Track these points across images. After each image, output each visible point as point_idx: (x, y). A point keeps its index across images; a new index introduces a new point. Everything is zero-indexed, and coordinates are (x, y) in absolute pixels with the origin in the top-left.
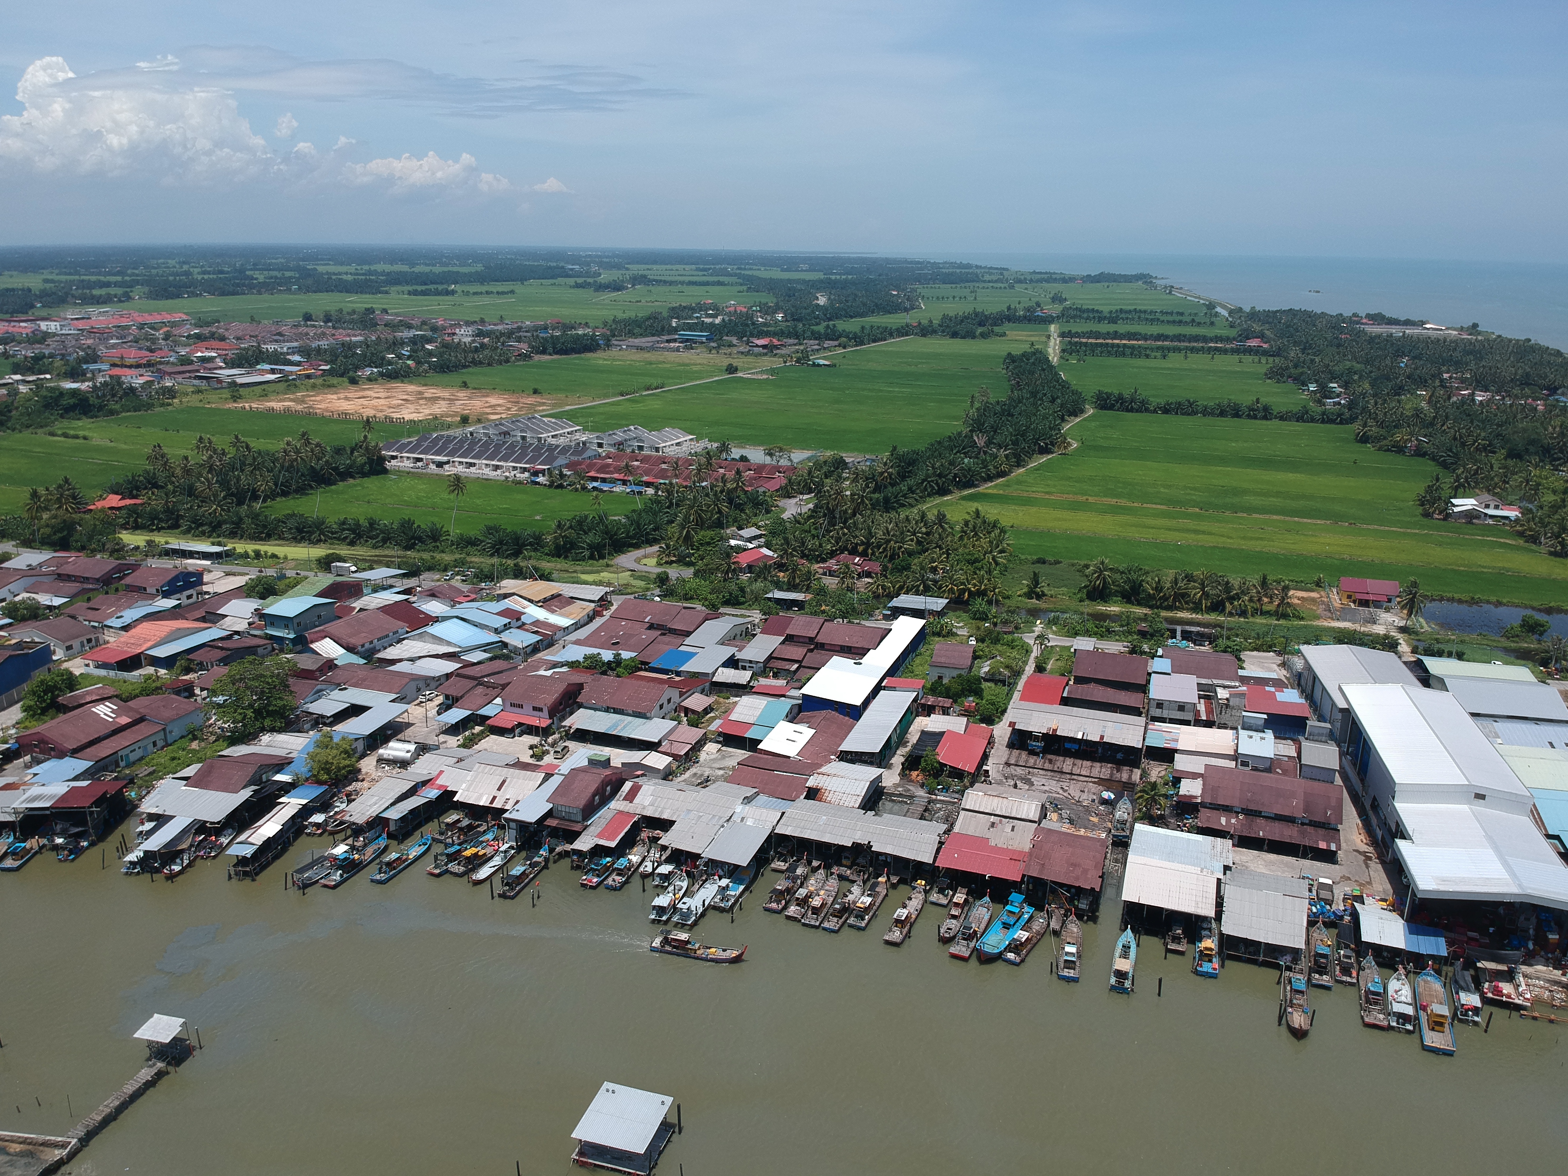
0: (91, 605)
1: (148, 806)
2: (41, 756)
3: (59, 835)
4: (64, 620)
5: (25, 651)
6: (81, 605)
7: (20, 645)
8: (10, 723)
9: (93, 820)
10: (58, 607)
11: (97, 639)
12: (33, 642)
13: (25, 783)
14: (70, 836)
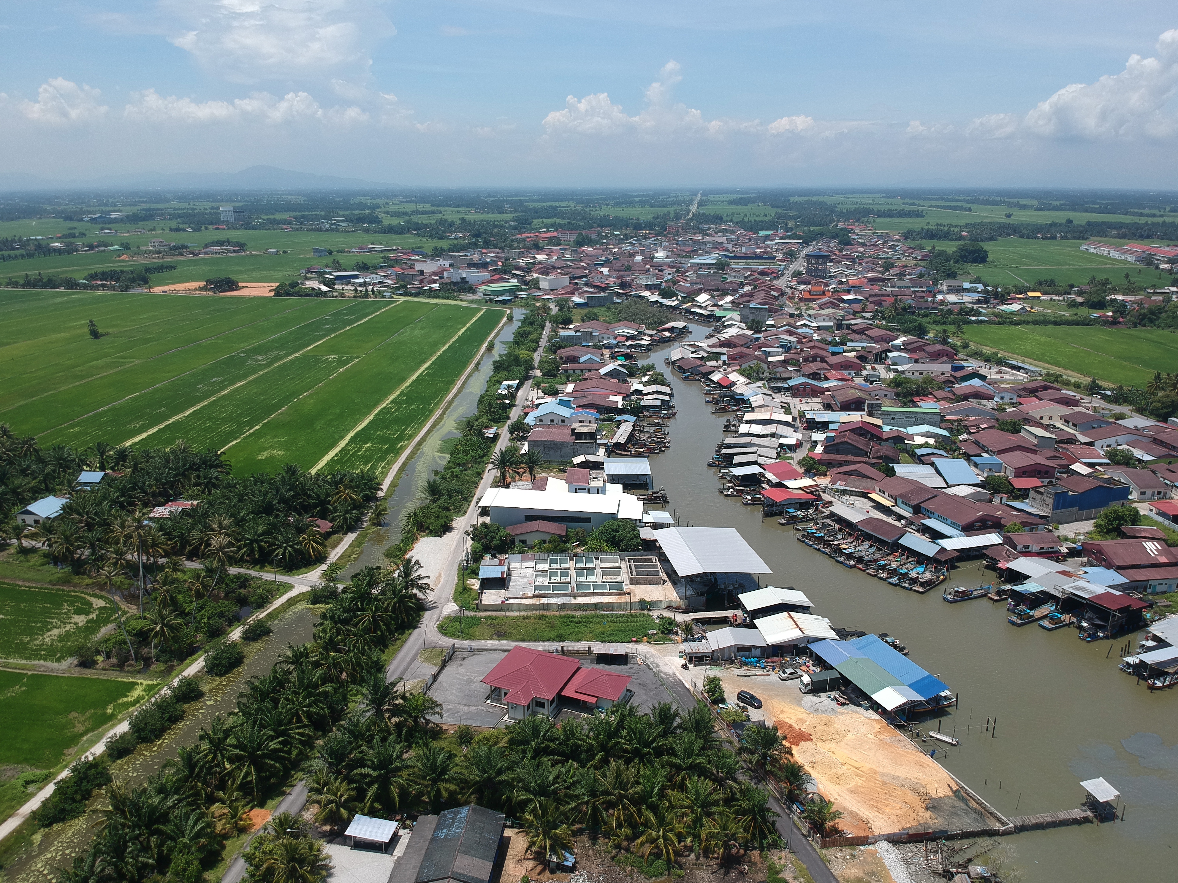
0: (1170, 467)
1: (1156, 629)
2: (1095, 562)
3: (1086, 621)
4: (1147, 473)
5: (1111, 486)
6: (1164, 465)
7: (1110, 480)
8: (1082, 531)
9: (1113, 621)
10: (1146, 462)
11: (1165, 494)
12: (1119, 481)
13: (1077, 576)
14: (1093, 625)
